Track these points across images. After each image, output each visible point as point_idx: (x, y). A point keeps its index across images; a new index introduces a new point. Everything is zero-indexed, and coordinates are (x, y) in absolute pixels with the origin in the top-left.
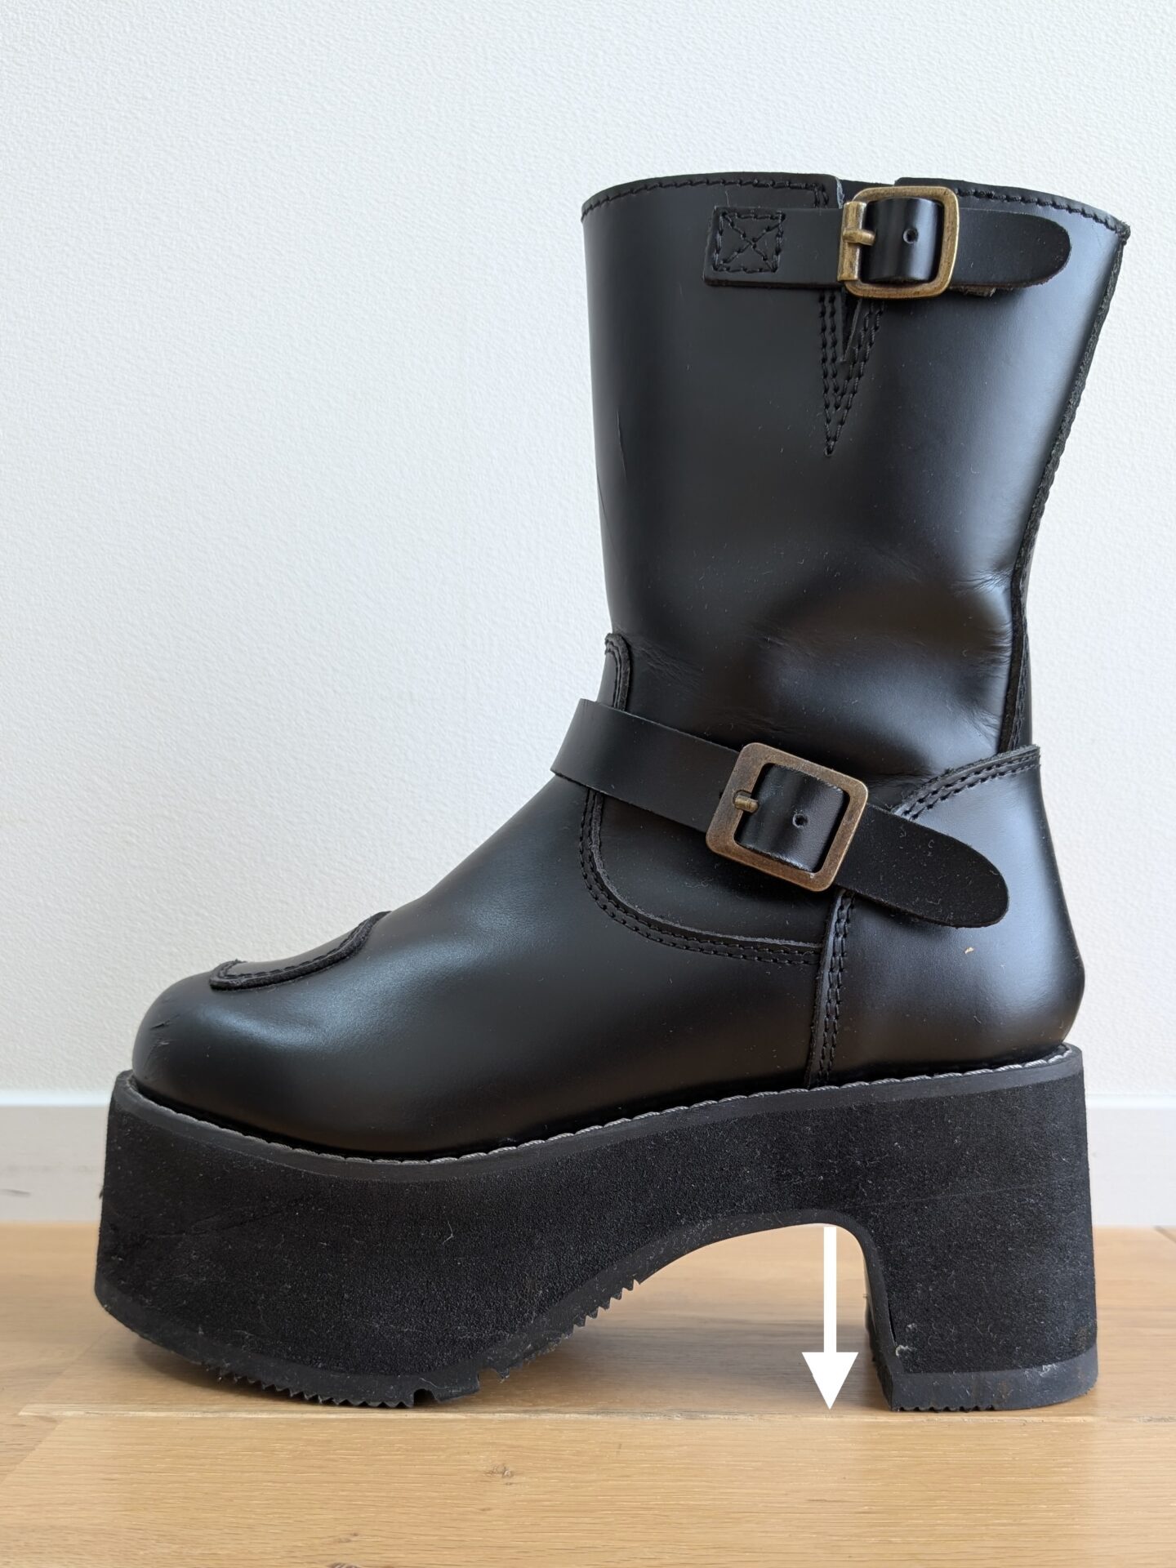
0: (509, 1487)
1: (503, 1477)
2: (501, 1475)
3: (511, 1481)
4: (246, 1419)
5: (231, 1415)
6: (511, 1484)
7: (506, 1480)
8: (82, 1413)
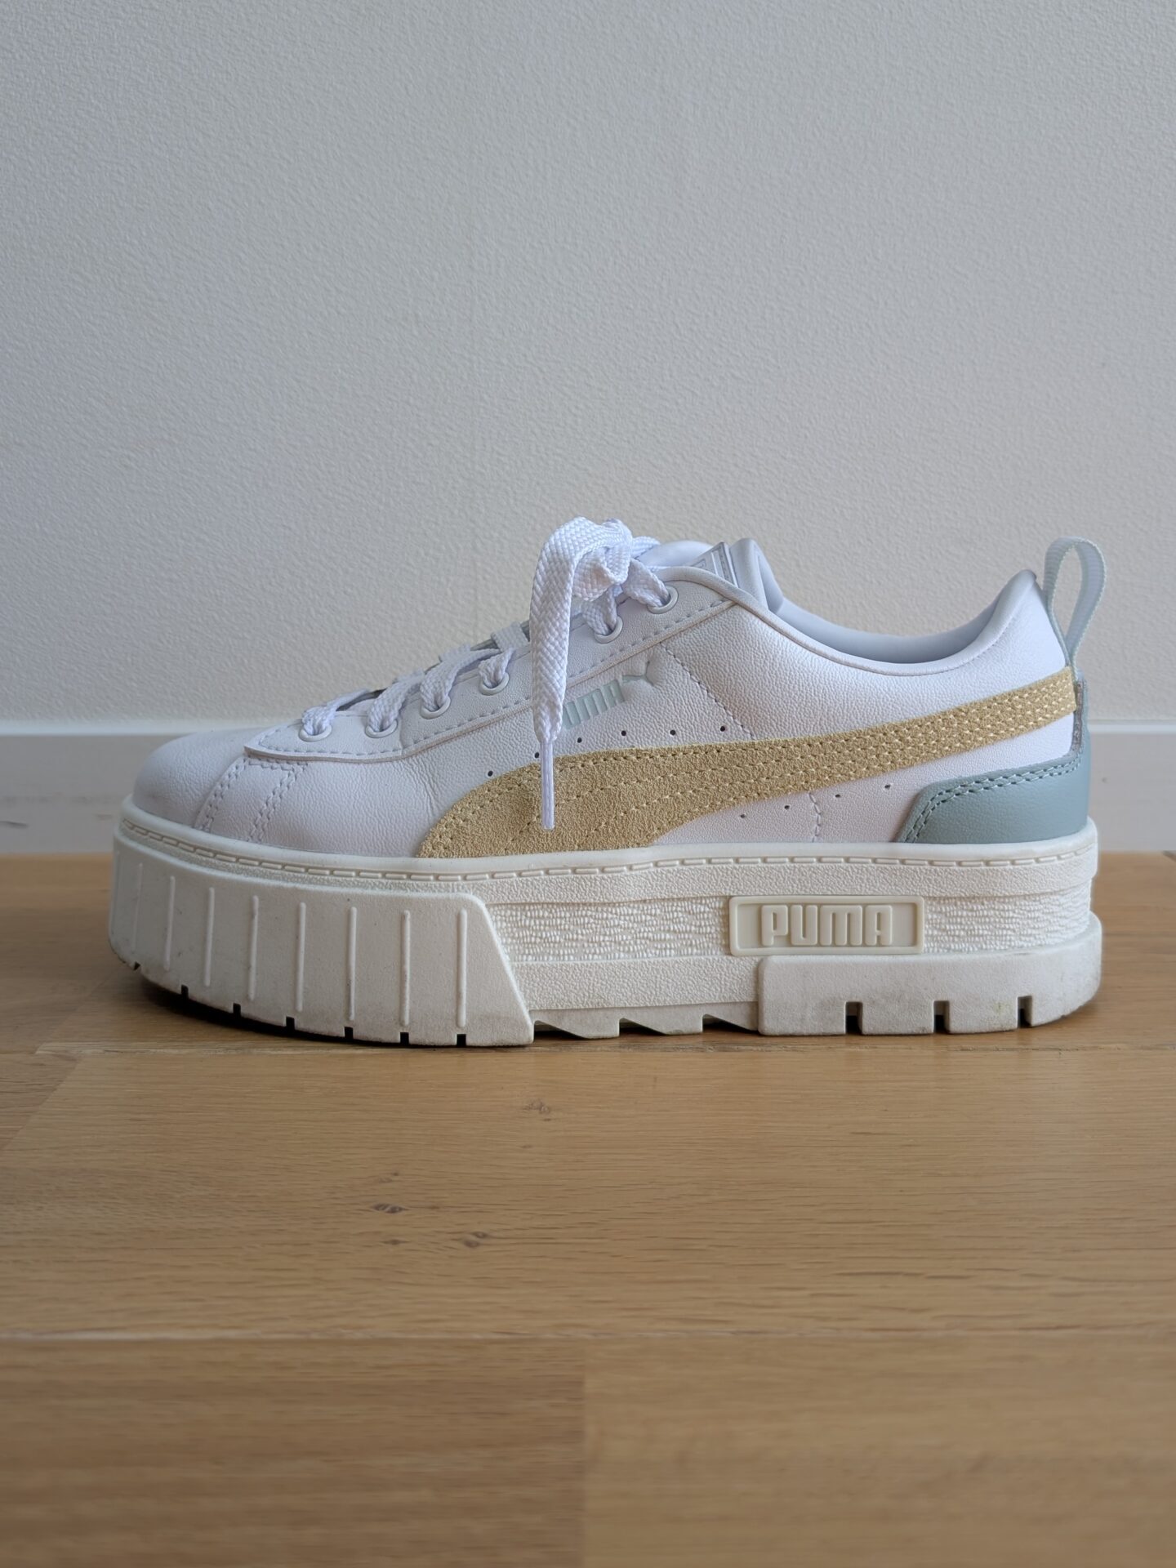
0: (547, 1123)
3: (548, 1117)
6: (549, 1120)
7: (545, 1116)
8: (101, 1051)
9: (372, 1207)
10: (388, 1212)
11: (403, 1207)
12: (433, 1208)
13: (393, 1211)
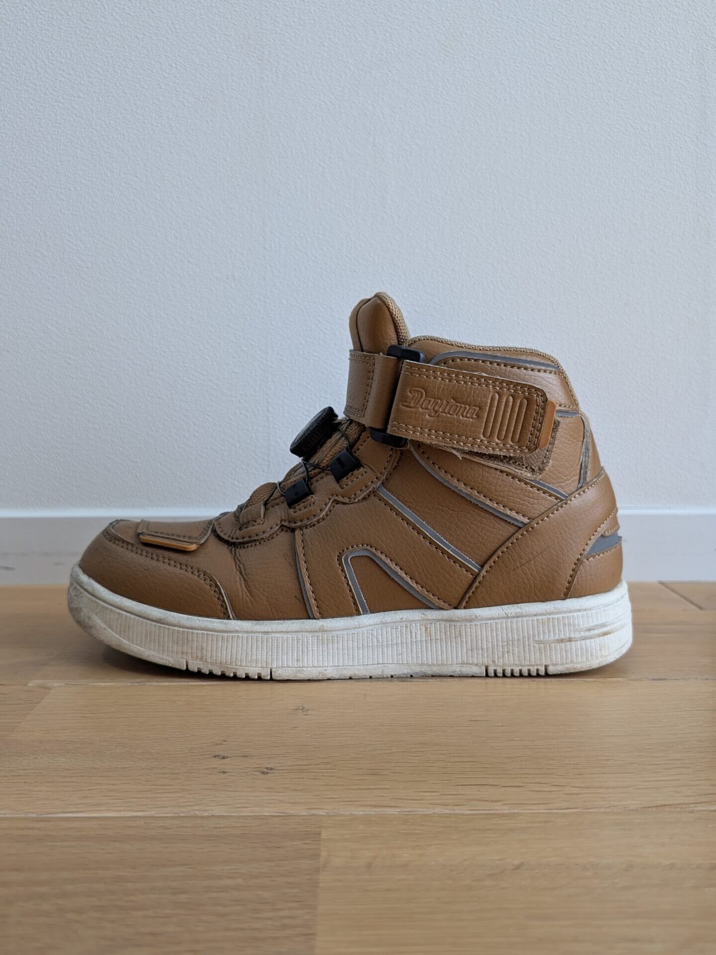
0: (306, 716)
1: (303, 712)
3: (307, 714)
4: (157, 686)
5: (148, 684)
7: (305, 713)
8: (63, 684)
9: (212, 757)
10: (221, 759)
11: (229, 756)
12: (244, 756)
13: (224, 758)
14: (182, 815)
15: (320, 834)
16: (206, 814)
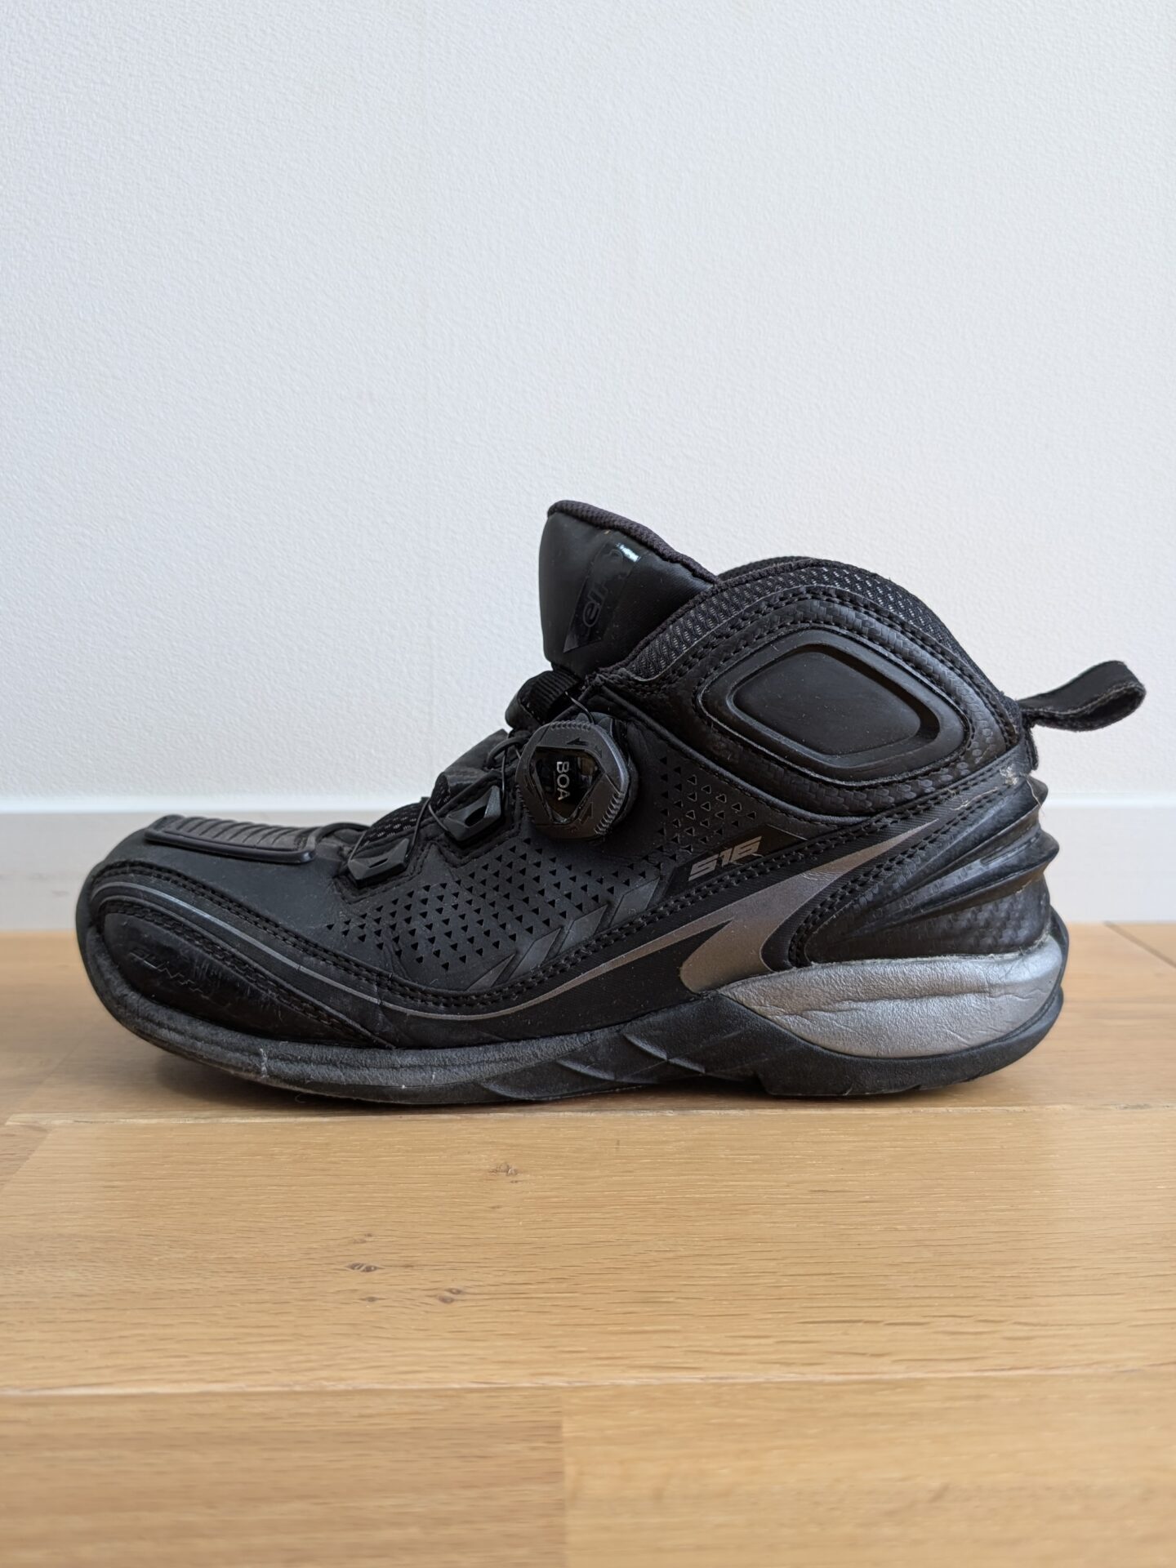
0: (514, 1185)
1: (507, 1175)
2: (505, 1174)
3: (515, 1179)
6: (516, 1182)
7: (511, 1178)
8: (70, 1121)
9: (348, 1267)
10: (364, 1271)
11: (377, 1265)
12: (407, 1266)
13: (368, 1269)
14: (298, 1388)
15: (558, 1427)
16: (341, 1386)
